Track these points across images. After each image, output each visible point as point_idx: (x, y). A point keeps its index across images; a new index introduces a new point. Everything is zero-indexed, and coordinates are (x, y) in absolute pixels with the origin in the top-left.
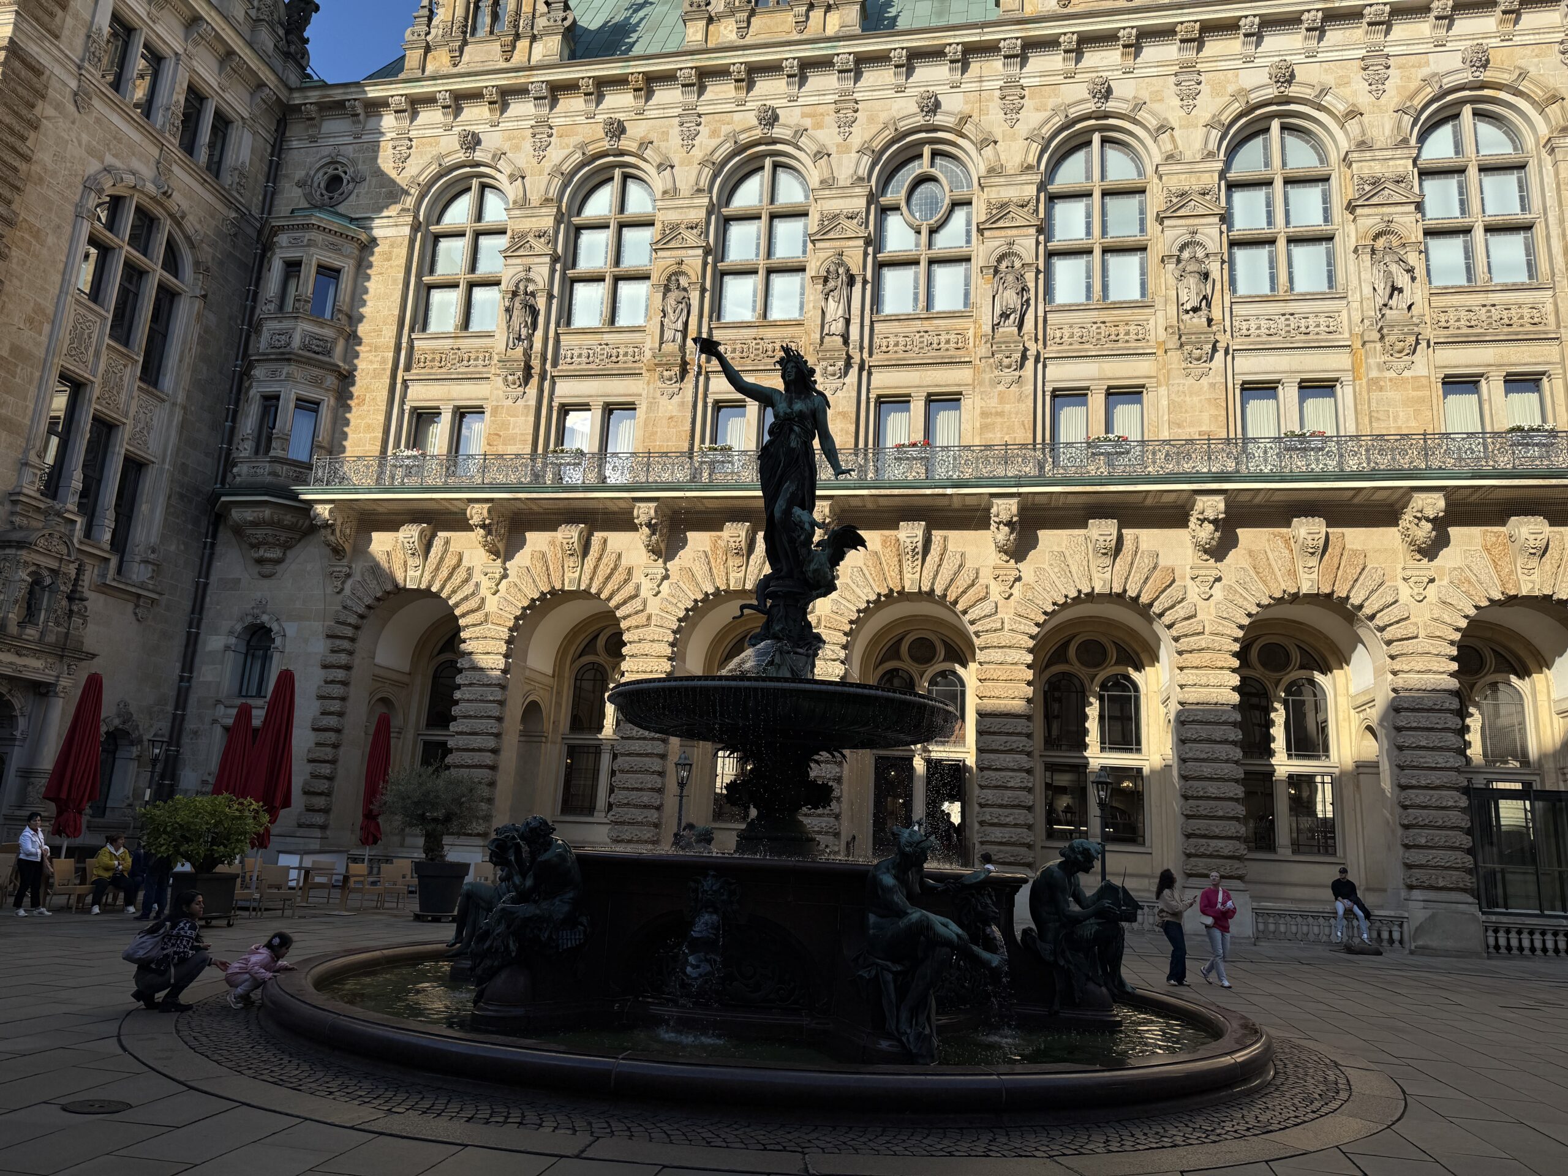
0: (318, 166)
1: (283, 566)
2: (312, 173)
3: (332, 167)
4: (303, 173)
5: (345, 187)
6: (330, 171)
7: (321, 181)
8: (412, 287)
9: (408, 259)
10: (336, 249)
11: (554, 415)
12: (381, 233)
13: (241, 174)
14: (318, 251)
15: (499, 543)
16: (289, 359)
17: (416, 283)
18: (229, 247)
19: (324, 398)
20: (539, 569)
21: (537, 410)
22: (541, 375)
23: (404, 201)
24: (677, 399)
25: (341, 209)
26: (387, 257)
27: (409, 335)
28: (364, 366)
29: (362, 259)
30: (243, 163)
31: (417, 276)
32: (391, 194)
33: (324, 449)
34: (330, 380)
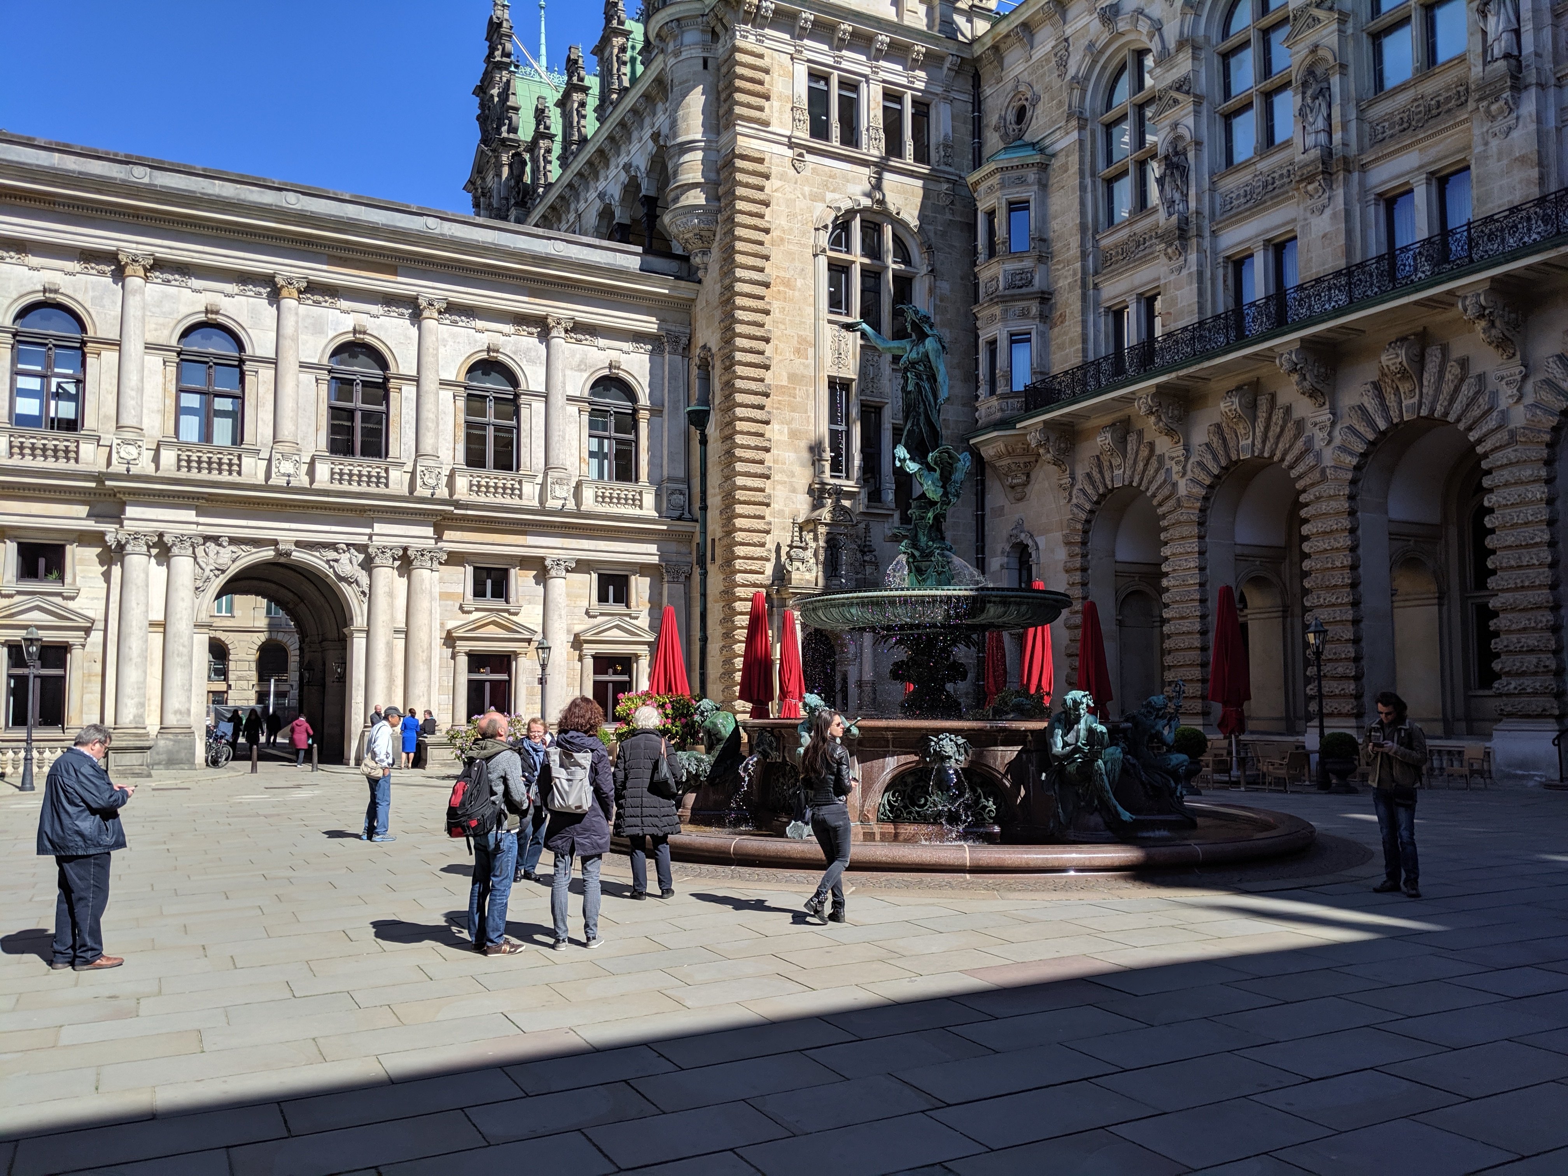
0: (1006, 104)
1: (1029, 487)
2: (1004, 111)
3: (1016, 99)
4: (997, 116)
5: (1029, 114)
6: (1016, 104)
7: (1011, 117)
8: (1089, 189)
9: (1082, 162)
10: (1021, 181)
11: (1220, 272)
12: (1058, 147)
13: (946, 146)
14: (1006, 191)
15: (1173, 426)
16: (997, 303)
17: (1094, 183)
18: (948, 216)
19: (1033, 326)
20: (1216, 443)
21: (1200, 274)
22: (1199, 236)
23: (1070, 106)
24: (1328, 212)
25: (1027, 138)
26: (1065, 168)
27: (1094, 238)
28: (1061, 283)
29: (1048, 179)
30: (946, 135)
31: (1093, 175)
32: (1060, 104)
33: (1041, 373)
34: (1034, 308)
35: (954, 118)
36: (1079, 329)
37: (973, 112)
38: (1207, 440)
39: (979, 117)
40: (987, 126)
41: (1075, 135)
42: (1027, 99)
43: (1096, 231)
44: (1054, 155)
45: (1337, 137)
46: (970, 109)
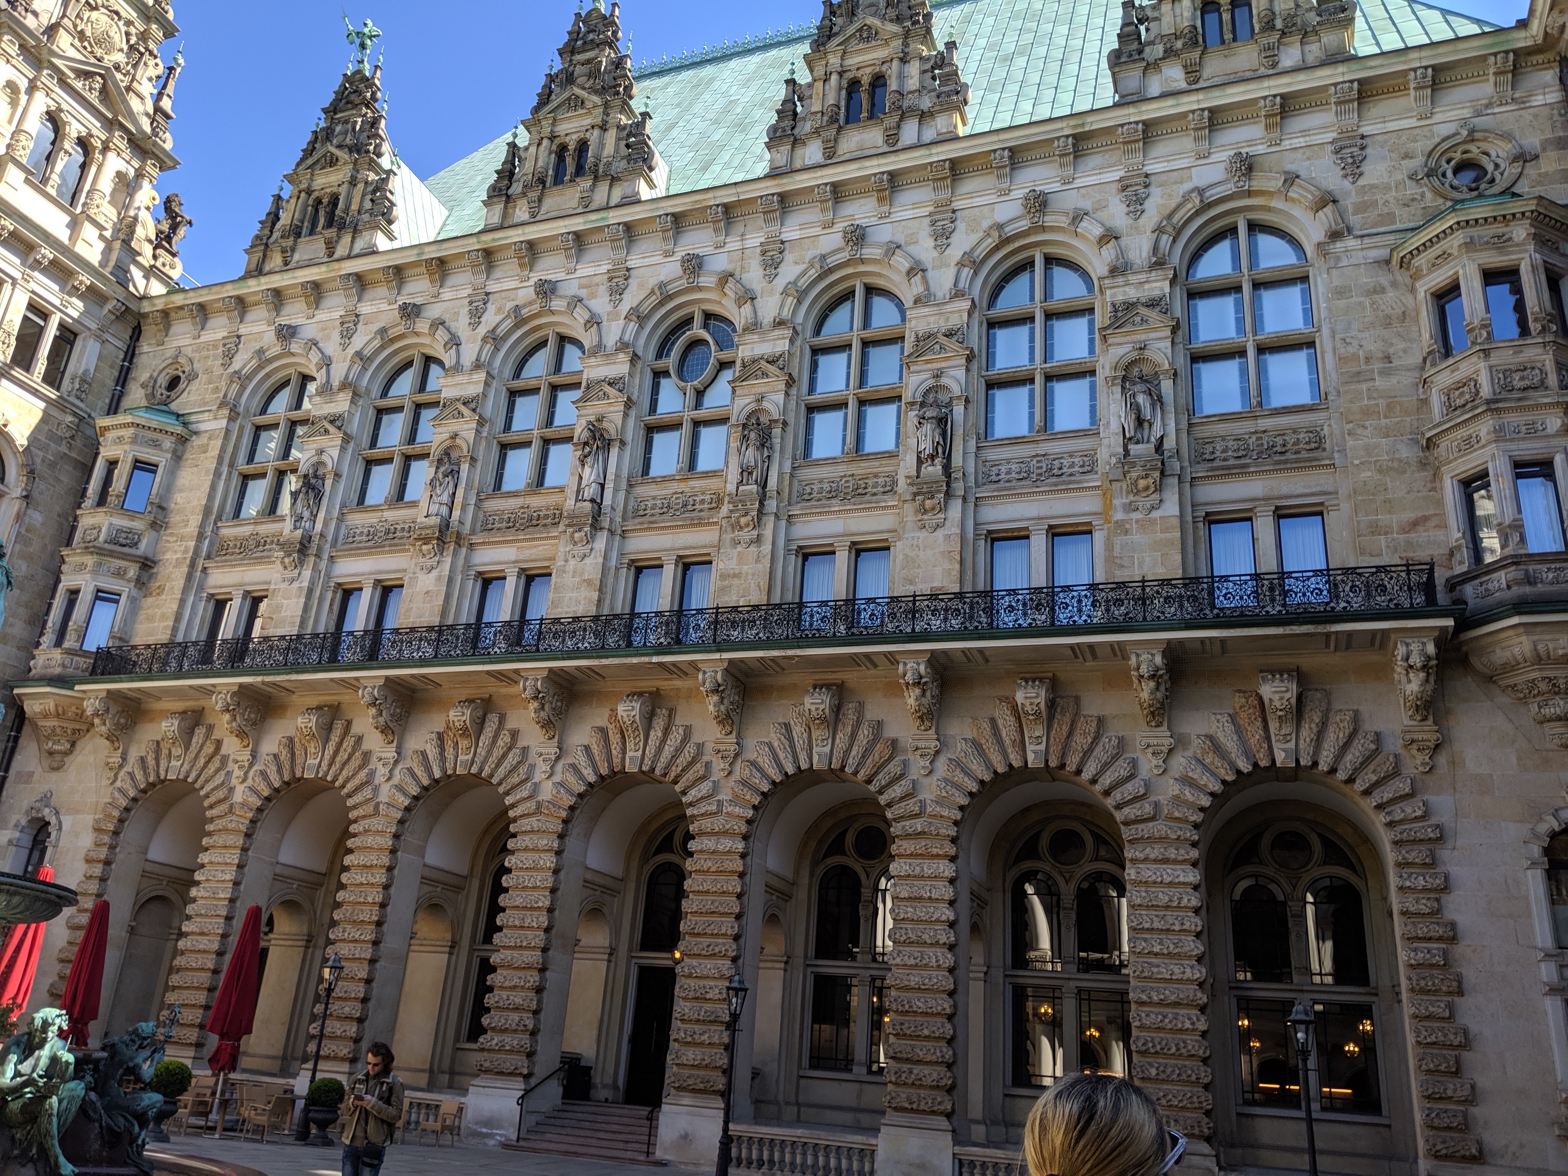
0: (161, 367)
1: (71, 757)
2: (157, 373)
3: (173, 367)
4: (148, 374)
5: (182, 386)
6: (171, 371)
7: (163, 381)
8: (224, 477)
9: (223, 449)
10: (155, 444)
11: (329, 595)
12: (202, 427)
13: (83, 381)
14: (136, 448)
15: (246, 729)
16: (92, 553)
17: (230, 473)
18: (64, 449)
19: (125, 589)
20: (284, 756)
21: (310, 591)
22: (318, 556)
23: (225, 396)
24: (435, 573)
25: (174, 406)
26: (204, 449)
27: (215, 523)
28: (168, 556)
29: (183, 452)
30: (86, 372)
31: (231, 465)
32: (217, 389)
33: (120, 639)
34: (133, 571)
35: (100, 357)
36: (175, 606)
37: (124, 360)
38: (275, 751)
39: (129, 369)
40: (134, 379)
41: (223, 423)
42: (183, 372)
43: (219, 518)
44: (196, 433)
45: (456, 514)
46: (122, 356)
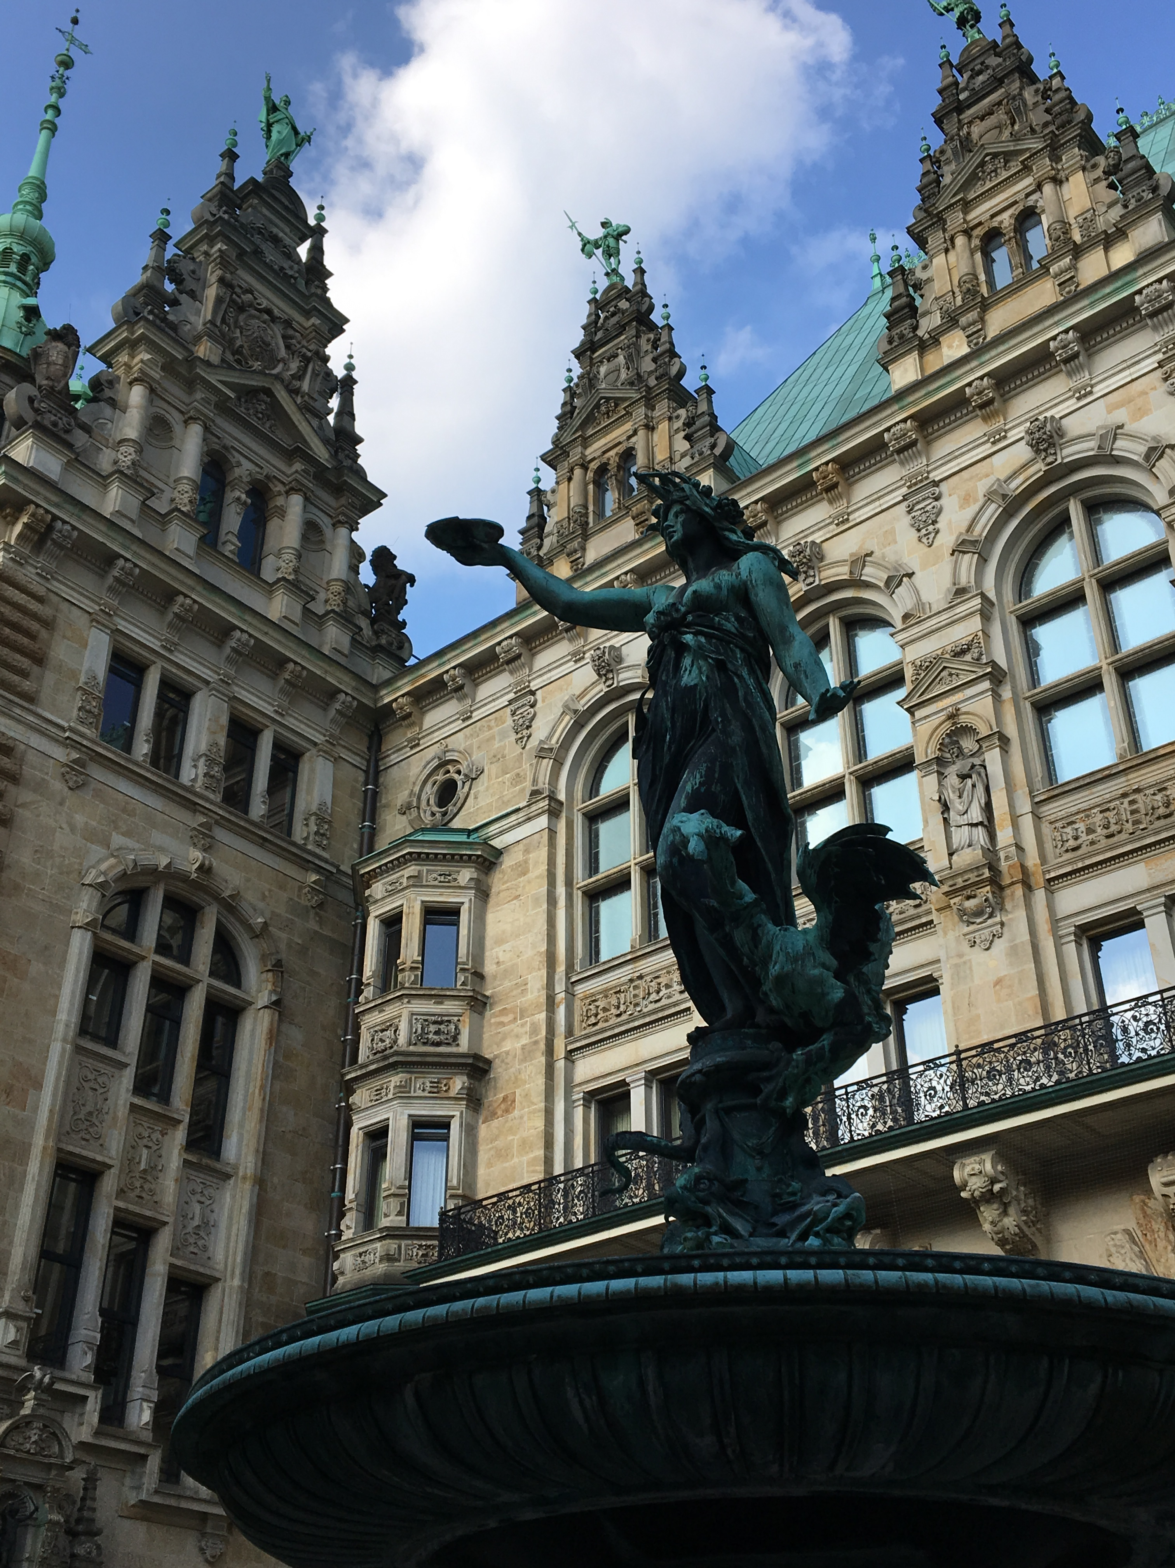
0: (423, 777)
2: (417, 789)
3: (442, 771)
4: (407, 793)
5: (461, 792)
6: (440, 777)
7: (430, 795)
8: (562, 903)
9: (551, 862)
10: (449, 879)
12: (510, 838)
13: (321, 820)
14: (422, 891)
16: (394, 1065)
17: (569, 894)
18: (314, 925)
19: (456, 1112)
23: (535, 781)
24: (1000, 945)
25: (456, 824)
26: (523, 869)
27: (567, 978)
28: (506, 1046)
29: (490, 884)
30: (322, 804)
31: (568, 882)
33: (462, 1193)
34: (458, 1082)
36: (539, 1123)
37: (366, 783)
39: (375, 794)
40: (386, 806)
41: (543, 821)
42: (459, 772)
43: (570, 969)
44: (503, 850)
